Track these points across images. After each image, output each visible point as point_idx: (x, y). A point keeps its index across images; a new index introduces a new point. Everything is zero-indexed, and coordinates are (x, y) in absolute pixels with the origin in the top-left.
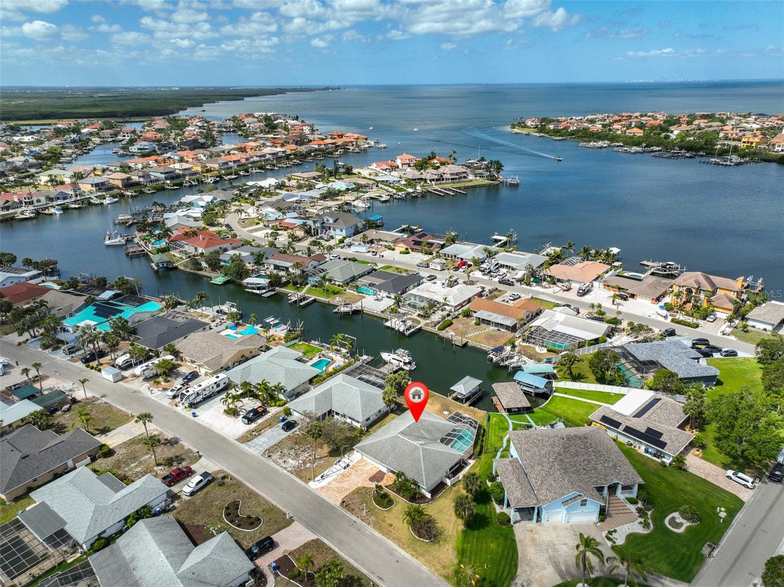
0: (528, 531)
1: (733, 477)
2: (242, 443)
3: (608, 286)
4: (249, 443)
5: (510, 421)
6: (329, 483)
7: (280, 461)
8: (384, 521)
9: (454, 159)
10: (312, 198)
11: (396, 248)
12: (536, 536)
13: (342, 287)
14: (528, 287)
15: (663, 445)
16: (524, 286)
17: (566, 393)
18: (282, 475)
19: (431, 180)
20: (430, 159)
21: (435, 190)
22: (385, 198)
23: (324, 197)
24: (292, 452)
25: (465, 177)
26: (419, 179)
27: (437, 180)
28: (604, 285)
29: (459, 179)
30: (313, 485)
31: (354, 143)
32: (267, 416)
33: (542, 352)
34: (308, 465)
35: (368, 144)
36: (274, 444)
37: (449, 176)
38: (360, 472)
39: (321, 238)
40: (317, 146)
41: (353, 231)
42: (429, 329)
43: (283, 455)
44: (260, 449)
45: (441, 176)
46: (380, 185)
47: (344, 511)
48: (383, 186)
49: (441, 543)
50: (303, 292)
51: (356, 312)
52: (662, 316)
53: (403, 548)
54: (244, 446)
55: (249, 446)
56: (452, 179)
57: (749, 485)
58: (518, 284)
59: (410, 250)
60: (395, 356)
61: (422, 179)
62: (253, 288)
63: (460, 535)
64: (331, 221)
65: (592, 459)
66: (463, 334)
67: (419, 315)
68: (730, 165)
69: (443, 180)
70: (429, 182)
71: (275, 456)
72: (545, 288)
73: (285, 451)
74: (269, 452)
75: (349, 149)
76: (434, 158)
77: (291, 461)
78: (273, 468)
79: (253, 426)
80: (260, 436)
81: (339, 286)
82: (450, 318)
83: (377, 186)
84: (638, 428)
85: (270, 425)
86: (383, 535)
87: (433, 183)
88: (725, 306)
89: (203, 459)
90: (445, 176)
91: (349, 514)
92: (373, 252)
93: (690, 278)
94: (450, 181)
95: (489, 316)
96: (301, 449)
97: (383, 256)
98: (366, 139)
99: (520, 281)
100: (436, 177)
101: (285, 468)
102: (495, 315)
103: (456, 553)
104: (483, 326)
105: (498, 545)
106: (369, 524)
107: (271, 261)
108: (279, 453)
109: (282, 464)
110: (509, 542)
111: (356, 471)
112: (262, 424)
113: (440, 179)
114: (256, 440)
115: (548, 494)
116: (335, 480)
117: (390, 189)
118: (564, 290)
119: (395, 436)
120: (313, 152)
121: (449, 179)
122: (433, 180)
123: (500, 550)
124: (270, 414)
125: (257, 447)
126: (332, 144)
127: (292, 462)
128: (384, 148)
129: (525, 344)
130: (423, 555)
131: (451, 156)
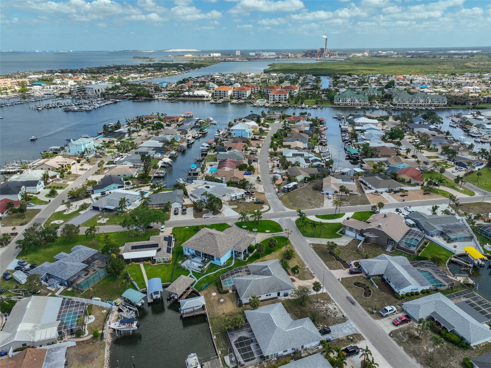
2: (361, 334)
4: (355, 332)
7: (337, 310)
18: (338, 303)
24: (329, 313)
34: (322, 301)
36: (339, 325)
43: (335, 314)
44: (348, 324)
54: (360, 332)
55: (355, 329)
71: (340, 315)
73: (333, 316)
74: (344, 319)
77: (331, 308)
78: (343, 309)
80: (347, 335)
85: (338, 342)
89: (388, 332)
96: (323, 313)
101: (336, 305)
108: (337, 316)
109: (337, 308)
114: (351, 333)
125: (350, 327)
127: (331, 307)
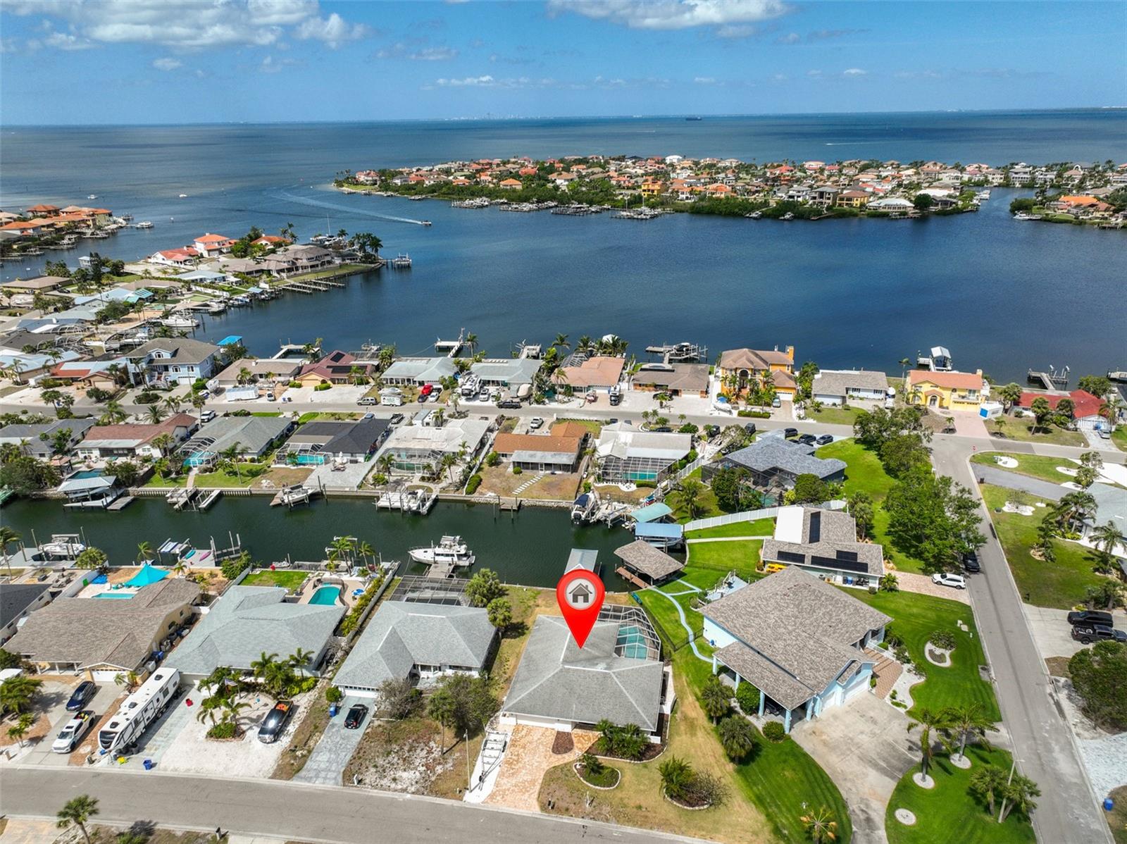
0: (810, 734)
1: (943, 581)
2: (289, 779)
3: (640, 385)
4: (302, 773)
5: (668, 596)
6: (497, 784)
7: (385, 782)
8: (625, 806)
9: (293, 236)
10: (81, 321)
11: (303, 383)
12: (824, 737)
13: (259, 461)
14: (541, 406)
15: (864, 567)
16: (535, 405)
17: (700, 537)
18: (406, 802)
19: (279, 272)
20: (252, 239)
21: (293, 286)
22: (215, 307)
23: (103, 318)
24: (393, 758)
25: (329, 262)
26: (257, 272)
27: (289, 270)
28: (635, 385)
29: (323, 264)
30: (474, 798)
31: (90, 223)
32: (300, 715)
33: (630, 490)
34: (439, 769)
35: (115, 222)
36: (349, 757)
37: (304, 262)
38: (529, 747)
39: (154, 388)
40: (18, 233)
41: (208, 367)
42: (452, 495)
43: (382, 772)
44: (334, 775)
45: (294, 263)
46: (194, 288)
47: (553, 818)
48: (198, 288)
49: (724, 800)
50: (190, 484)
51: (315, 497)
52: (725, 411)
53: (683, 833)
54: (296, 783)
55: (309, 779)
56: (312, 267)
57: (962, 584)
58: (525, 404)
59: (329, 382)
60: (438, 550)
61: (262, 271)
62: (85, 499)
63: (738, 777)
64: (166, 355)
65: (831, 610)
66: (508, 491)
67: (423, 479)
68: (646, 219)
69: (297, 269)
70: (275, 274)
71: (371, 775)
72: (565, 402)
73: (380, 762)
74: (350, 775)
75: (84, 234)
76: (258, 237)
77: (405, 775)
78: (381, 799)
79: (285, 741)
80: (314, 755)
81: (253, 461)
82: (473, 472)
83: (189, 289)
84: (826, 555)
85: (316, 727)
86: (641, 826)
87: (284, 275)
88: (787, 385)
90: (299, 263)
91: (566, 819)
92: (270, 396)
93: (738, 358)
94: (309, 270)
95: (531, 456)
96: (406, 748)
97: (290, 400)
98: (110, 215)
99: (527, 398)
100: (286, 265)
101: (404, 790)
102: (539, 454)
103: (753, 806)
104: (527, 473)
105: (794, 770)
106: (607, 820)
107: (87, 443)
108: (373, 770)
109: (393, 785)
110: (802, 760)
111: (524, 748)
112: (299, 731)
113: (292, 268)
114: (309, 764)
115: (817, 674)
116: (501, 775)
117: (218, 293)
118: (590, 401)
119: (561, 671)
120: (15, 242)
121: (306, 267)
122: (282, 271)
123: (801, 775)
124: (300, 710)
125: (323, 774)
126: (48, 226)
127: (408, 776)
128: (149, 227)
129: (601, 485)
130: (717, 831)
131: (285, 232)
